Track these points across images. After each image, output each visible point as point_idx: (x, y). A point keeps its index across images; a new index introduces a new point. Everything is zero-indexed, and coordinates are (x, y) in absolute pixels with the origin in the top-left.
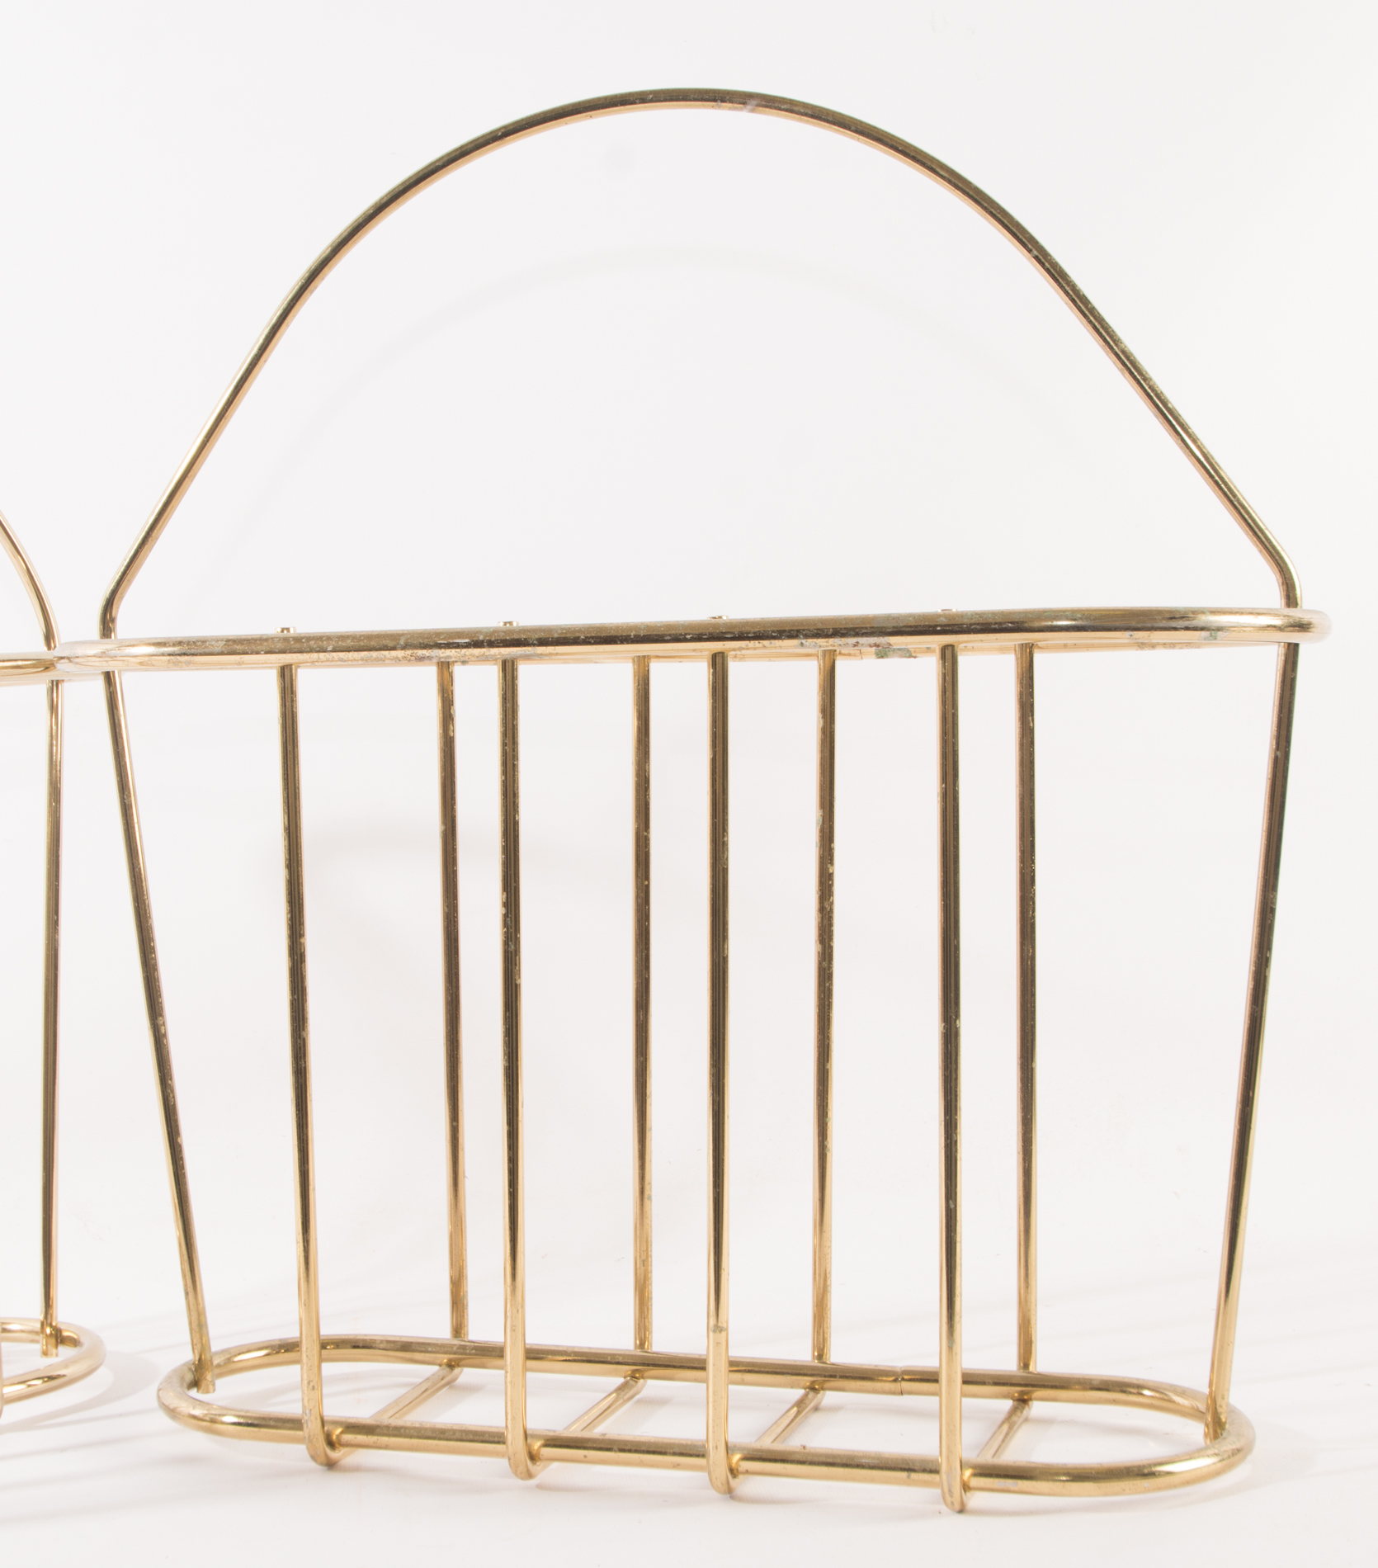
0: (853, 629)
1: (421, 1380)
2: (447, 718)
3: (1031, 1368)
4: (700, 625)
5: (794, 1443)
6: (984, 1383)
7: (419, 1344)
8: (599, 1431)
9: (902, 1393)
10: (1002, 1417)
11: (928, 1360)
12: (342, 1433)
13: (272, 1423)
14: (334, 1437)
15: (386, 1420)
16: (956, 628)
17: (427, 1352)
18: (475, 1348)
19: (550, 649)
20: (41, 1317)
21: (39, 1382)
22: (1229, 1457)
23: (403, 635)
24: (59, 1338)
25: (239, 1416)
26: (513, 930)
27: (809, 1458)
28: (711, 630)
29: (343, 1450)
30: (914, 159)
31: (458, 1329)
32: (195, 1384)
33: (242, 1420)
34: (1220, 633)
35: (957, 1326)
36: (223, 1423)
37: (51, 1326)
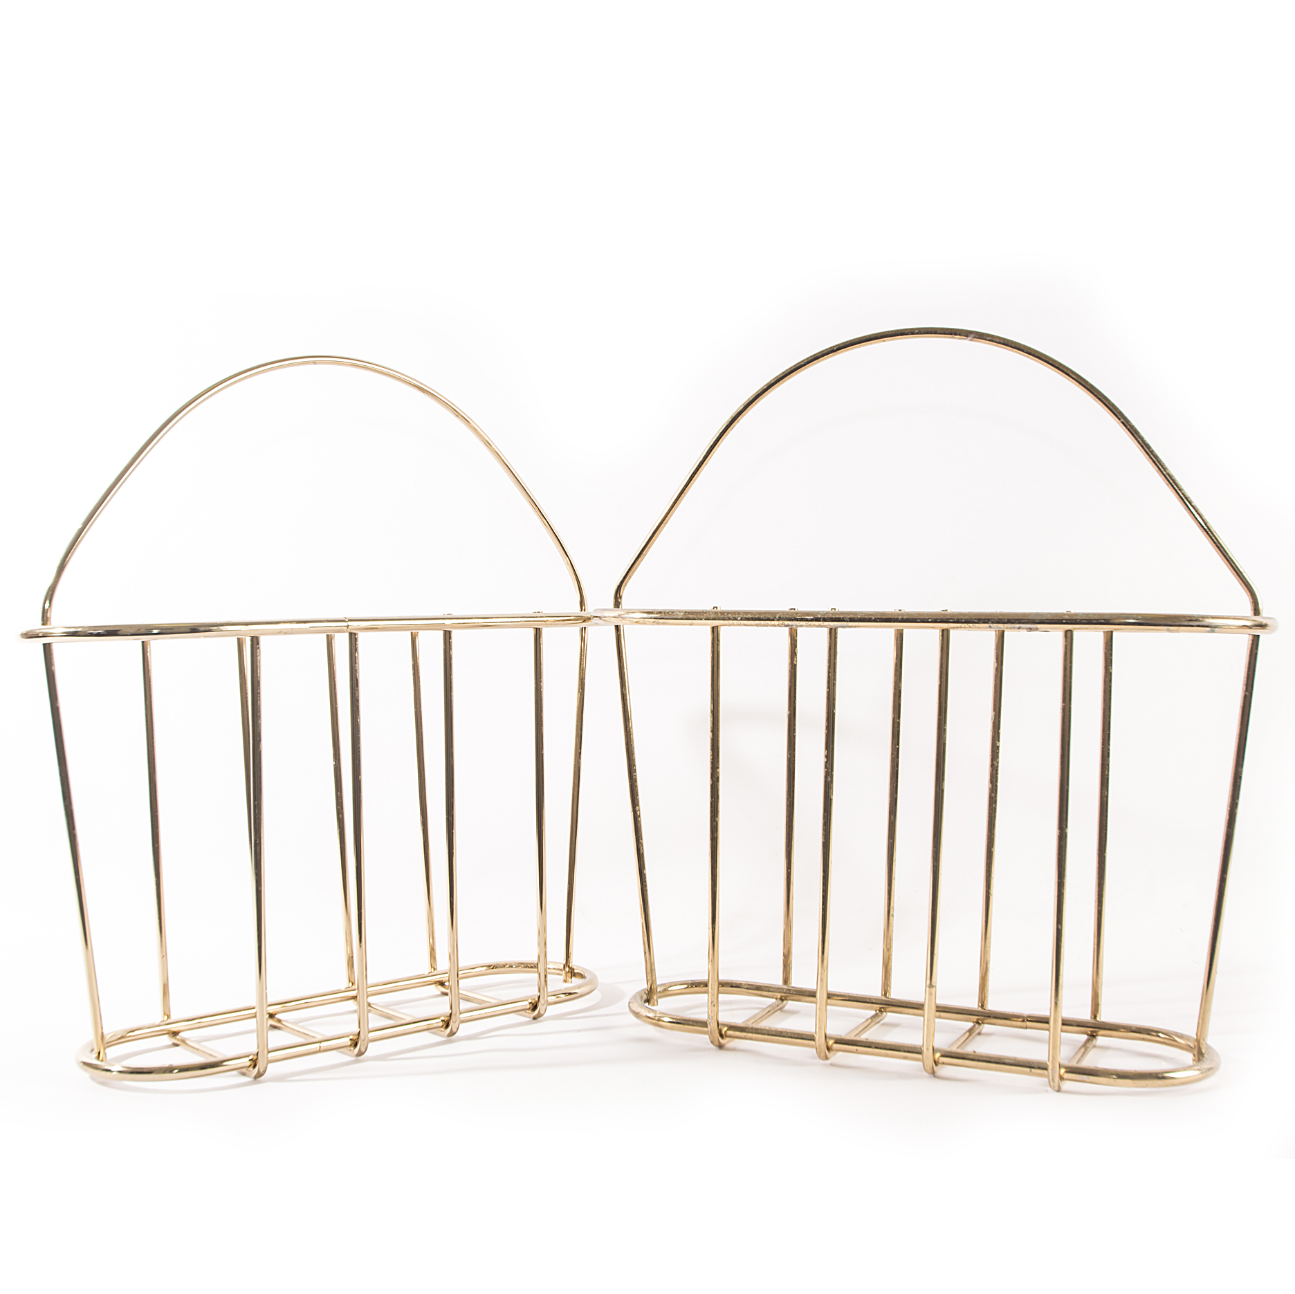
0: (1018, 620)
1: (765, 1007)
2: (793, 654)
3: (1098, 1019)
4: (936, 614)
5: (969, 1049)
6: (1072, 1025)
7: (765, 987)
8: (864, 1037)
9: (1026, 1028)
10: (1081, 1044)
11: (1044, 1011)
12: (727, 1030)
13: (691, 1023)
14: (723, 1032)
15: (750, 1024)
16: (1073, 622)
17: (769, 991)
18: (795, 991)
19: (856, 624)
20: (564, 962)
21: (563, 996)
22: (1206, 1072)
23: (778, 613)
24: (573, 974)
25: (671, 1018)
26: (830, 770)
27: (977, 1058)
28: (942, 617)
29: (727, 1039)
30: (1057, 368)
31: (786, 980)
32: (648, 1001)
33: (672, 1020)
34: (1216, 629)
35: (1060, 992)
36: (663, 1021)
37: (569, 966)
